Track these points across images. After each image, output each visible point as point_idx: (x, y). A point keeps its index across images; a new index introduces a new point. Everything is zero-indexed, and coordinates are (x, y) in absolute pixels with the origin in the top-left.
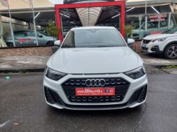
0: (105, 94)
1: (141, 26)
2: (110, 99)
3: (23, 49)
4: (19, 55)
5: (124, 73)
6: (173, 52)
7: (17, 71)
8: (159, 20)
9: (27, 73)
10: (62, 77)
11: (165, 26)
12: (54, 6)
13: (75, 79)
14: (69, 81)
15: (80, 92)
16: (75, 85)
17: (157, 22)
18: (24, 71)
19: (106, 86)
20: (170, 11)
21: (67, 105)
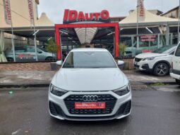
0: (98, 107)
1: (133, 45)
2: (102, 111)
3: (22, 64)
4: (19, 70)
5: (113, 91)
6: (162, 70)
7: (19, 87)
8: (150, 40)
9: (28, 88)
10: (64, 93)
11: (155, 45)
12: (54, 25)
13: (75, 95)
14: (70, 96)
15: (78, 106)
16: (75, 100)
17: (148, 42)
18: (26, 86)
19: (99, 101)
20: (159, 32)
21: (67, 116)
